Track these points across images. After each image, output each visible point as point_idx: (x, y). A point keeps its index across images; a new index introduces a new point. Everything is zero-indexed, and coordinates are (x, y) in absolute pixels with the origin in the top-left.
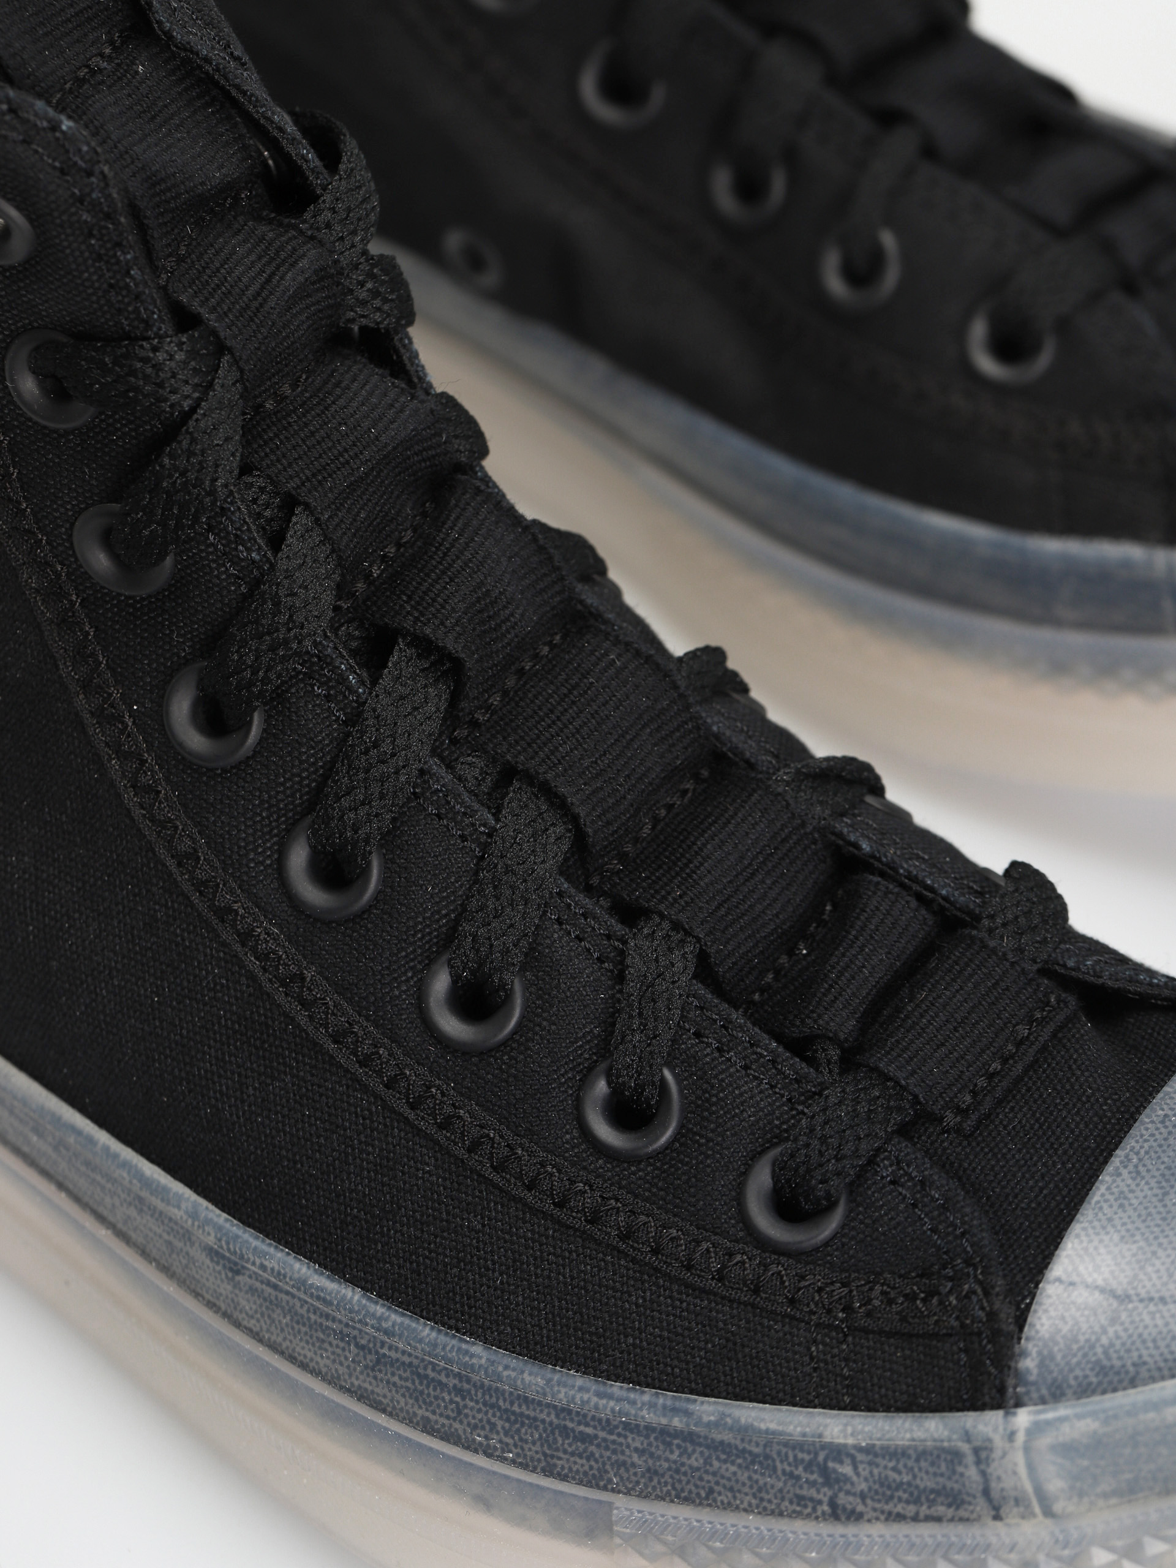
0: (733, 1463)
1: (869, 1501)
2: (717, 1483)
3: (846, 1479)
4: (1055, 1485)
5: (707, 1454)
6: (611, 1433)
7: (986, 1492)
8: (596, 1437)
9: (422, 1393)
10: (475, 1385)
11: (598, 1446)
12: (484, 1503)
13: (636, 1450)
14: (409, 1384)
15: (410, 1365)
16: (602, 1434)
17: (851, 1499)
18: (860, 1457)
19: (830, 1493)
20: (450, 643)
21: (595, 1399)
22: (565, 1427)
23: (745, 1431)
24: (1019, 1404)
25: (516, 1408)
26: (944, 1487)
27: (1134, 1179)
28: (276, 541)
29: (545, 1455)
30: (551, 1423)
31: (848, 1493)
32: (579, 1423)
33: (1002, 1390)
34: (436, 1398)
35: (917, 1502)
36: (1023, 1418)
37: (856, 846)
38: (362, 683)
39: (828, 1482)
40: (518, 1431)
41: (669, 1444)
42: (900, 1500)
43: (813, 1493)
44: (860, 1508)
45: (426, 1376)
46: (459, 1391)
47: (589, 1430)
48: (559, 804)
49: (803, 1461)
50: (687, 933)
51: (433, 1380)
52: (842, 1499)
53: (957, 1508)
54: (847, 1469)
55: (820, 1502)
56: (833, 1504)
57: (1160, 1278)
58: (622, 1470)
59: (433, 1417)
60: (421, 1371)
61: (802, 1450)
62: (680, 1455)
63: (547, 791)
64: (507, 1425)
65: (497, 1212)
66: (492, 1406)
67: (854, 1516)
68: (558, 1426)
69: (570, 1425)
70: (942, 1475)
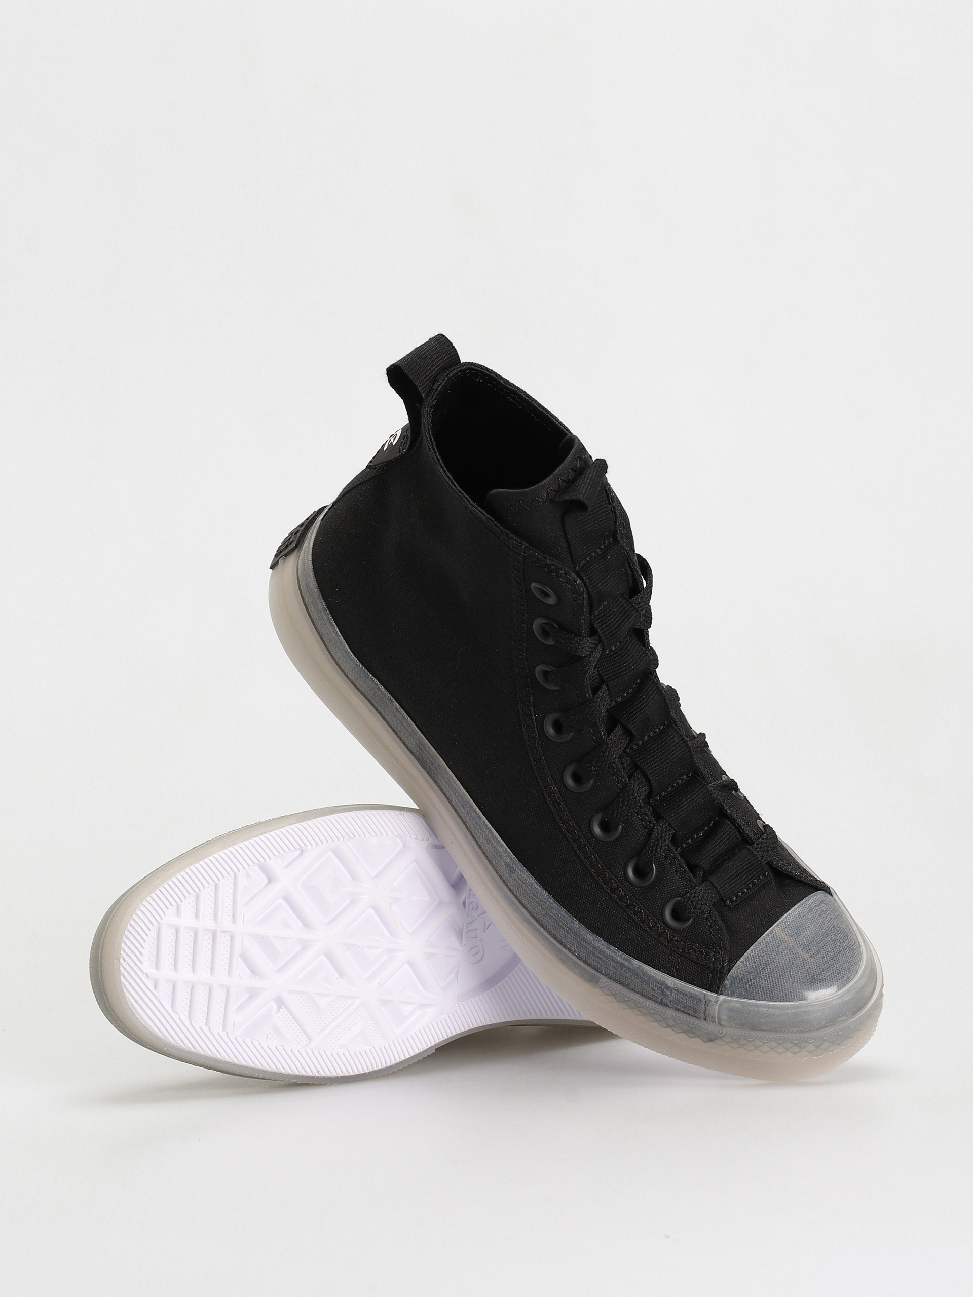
0: (638, 979)
1: (672, 1003)
2: (632, 983)
3: (668, 996)
4: (724, 1017)
5: (632, 974)
6: (607, 959)
7: (705, 1013)
8: (602, 959)
9: (556, 927)
10: (572, 932)
11: (602, 961)
12: (563, 961)
13: (612, 966)
14: (553, 924)
15: (556, 919)
16: (604, 959)
17: (667, 1000)
18: (673, 991)
19: (662, 997)
20: (633, 730)
21: (605, 949)
22: (594, 953)
23: (645, 973)
24: (722, 994)
25: (582, 943)
26: (694, 1007)
27: (772, 938)
28: (595, 691)
29: (586, 957)
30: (591, 950)
31: (667, 999)
32: (599, 953)
33: (718, 988)
34: (560, 930)
35: (685, 1008)
36: (722, 997)
37: (726, 810)
38: (605, 734)
39: (662, 995)
40: (580, 948)
41: (621, 968)
42: (681, 1005)
43: (658, 995)
44: (669, 1004)
45: (559, 924)
46: (567, 932)
47: (601, 956)
48: (648, 781)
49: (657, 986)
50: (672, 828)
51: (561, 926)
52: (665, 1000)
53: (695, 1013)
54: (669, 993)
55: (659, 998)
56: (662, 1000)
57: (770, 971)
58: (606, 970)
59: (557, 935)
60: (558, 922)
61: (658, 983)
62: (624, 972)
63: (646, 776)
64: (578, 946)
65: (594, 886)
66: (575, 939)
67: (666, 1005)
68: (592, 952)
69: (596, 953)
70: (694, 1004)
